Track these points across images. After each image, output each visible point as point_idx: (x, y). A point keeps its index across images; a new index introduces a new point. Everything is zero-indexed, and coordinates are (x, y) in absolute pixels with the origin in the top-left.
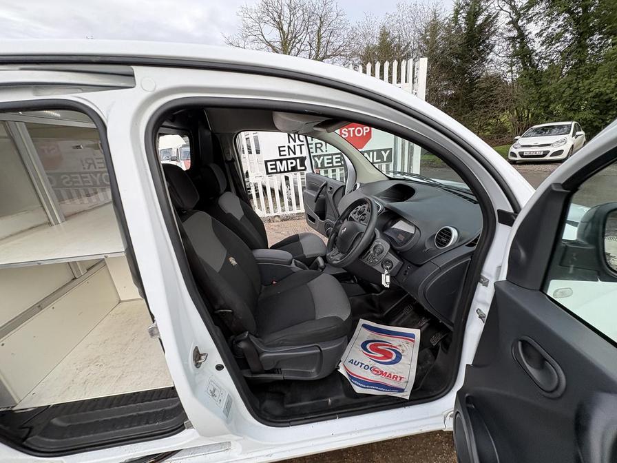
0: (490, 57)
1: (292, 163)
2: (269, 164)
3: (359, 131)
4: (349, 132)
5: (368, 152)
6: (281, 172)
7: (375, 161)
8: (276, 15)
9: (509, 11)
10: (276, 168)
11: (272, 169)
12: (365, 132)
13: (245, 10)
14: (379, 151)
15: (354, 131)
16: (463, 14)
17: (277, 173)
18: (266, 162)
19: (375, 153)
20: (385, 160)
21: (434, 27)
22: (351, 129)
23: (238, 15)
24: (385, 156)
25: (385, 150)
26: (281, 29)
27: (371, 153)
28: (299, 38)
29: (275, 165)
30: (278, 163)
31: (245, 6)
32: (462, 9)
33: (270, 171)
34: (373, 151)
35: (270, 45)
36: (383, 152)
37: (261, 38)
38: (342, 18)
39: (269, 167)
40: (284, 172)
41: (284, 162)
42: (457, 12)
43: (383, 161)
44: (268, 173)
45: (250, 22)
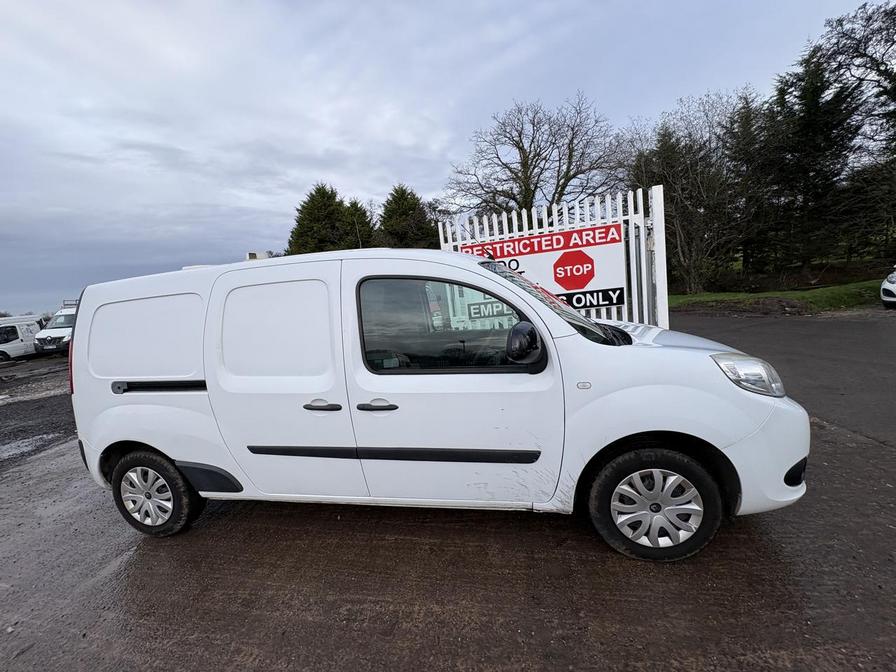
0: (857, 141)
1: (497, 307)
2: (472, 308)
3: (578, 270)
4: (565, 271)
5: (591, 293)
6: (485, 316)
7: (601, 303)
8: (515, 134)
9: (877, 78)
10: (479, 313)
11: (475, 313)
12: (585, 270)
13: (478, 134)
14: (605, 293)
15: (571, 270)
16: (794, 93)
17: (481, 317)
18: (469, 306)
19: (600, 294)
20: (615, 301)
21: (747, 115)
22: (568, 268)
23: (470, 140)
24: (614, 297)
25: (614, 291)
26: (521, 149)
27: (595, 294)
28: (544, 155)
29: (479, 309)
30: (482, 306)
31: (479, 131)
32: (791, 86)
33: (473, 316)
34: (597, 292)
35: (508, 168)
36: (611, 293)
37: (496, 160)
38: (602, 124)
39: (473, 311)
40: (489, 316)
41: (489, 306)
42: (782, 92)
43: (611, 303)
44: (470, 317)
45: (484, 146)
